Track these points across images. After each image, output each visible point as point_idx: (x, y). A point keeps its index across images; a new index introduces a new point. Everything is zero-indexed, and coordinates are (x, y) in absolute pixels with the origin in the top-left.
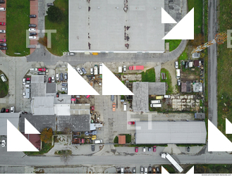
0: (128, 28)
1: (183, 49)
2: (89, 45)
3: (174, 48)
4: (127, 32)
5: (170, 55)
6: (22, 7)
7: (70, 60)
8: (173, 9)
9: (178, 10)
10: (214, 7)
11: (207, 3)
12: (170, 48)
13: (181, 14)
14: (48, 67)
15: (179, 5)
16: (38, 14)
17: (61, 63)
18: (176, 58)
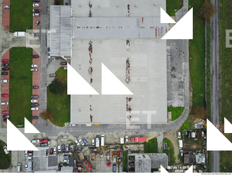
0: (130, 99)
1: (185, 118)
2: (91, 117)
3: (177, 117)
4: (129, 103)
5: (172, 124)
6: (24, 78)
7: (71, 131)
8: (175, 77)
9: (181, 78)
10: (216, 75)
11: (209, 71)
12: (172, 117)
13: (183, 82)
14: (50, 137)
15: (181, 73)
16: (40, 85)
17: (63, 133)
18: (178, 128)
